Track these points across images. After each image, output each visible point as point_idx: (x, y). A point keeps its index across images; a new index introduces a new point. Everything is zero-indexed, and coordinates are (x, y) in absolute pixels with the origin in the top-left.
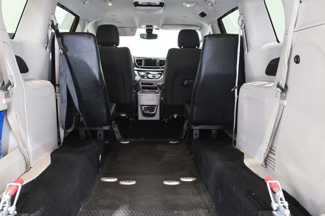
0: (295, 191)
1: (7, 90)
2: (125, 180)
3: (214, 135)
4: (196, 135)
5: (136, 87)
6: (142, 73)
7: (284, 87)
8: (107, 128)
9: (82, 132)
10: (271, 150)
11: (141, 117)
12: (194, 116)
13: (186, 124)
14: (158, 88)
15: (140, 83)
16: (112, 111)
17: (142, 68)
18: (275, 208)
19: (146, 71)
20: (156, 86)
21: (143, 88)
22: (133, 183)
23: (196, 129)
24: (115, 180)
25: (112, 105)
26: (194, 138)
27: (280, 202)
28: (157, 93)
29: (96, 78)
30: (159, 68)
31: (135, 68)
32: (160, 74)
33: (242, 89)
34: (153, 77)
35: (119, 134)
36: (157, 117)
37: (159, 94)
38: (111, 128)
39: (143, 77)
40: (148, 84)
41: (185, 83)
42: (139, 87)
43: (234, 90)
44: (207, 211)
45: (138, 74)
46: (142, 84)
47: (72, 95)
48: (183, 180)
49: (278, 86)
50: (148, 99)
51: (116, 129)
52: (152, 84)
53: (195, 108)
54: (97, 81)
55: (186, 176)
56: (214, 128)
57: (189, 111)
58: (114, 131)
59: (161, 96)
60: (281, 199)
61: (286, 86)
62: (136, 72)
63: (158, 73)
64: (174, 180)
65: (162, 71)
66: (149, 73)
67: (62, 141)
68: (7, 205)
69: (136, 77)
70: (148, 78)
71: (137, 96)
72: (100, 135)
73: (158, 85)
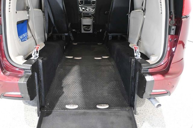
0: (146, 53)
1: (29, 11)
2: (77, 57)
3: (119, 38)
4: (110, 38)
5: (80, 15)
6: (83, 8)
7: (144, 10)
8: (66, 34)
9: (55, 37)
10: (140, 39)
11: (83, 31)
12: (109, 29)
13: (105, 33)
14: (92, 16)
15: (82, 14)
16: (69, 26)
17: (83, 5)
18: (135, 55)
19: (85, 7)
20: (91, 15)
21: (84, 16)
22: (80, 58)
23: (110, 35)
24: (72, 57)
25: (69, 23)
26: (109, 39)
27: (137, 53)
28: (91, 18)
29: (61, 9)
30: (92, 5)
31: (80, 5)
32: (92, 8)
33: (131, 14)
34: (89, 10)
35: (73, 38)
36: (91, 32)
37: (92, 19)
38: (69, 34)
39: (83, 10)
40: (86, 14)
41: (106, 13)
42: (82, 16)
43: (128, 15)
44: (113, 67)
45: (81, 8)
46: (83, 14)
47: (51, 17)
48: (103, 57)
49: (142, 10)
50: (86, 21)
51: (71, 35)
52: (88, 14)
53: (110, 24)
54: (62, 10)
55: (105, 56)
56: (119, 35)
57: (107, 26)
58: (70, 36)
59: (93, 20)
60: (138, 52)
61: (145, 9)
62: (80, 7)
63: (91, 8)
64: (99, 57)
65: (94, 7)
66: (87, 8)
67: (46, 40)
68: (36, 53)
69: (80, 10)
70: (86, 11)
71: (81, 20)
72: (64, 38)
73: (92, 14)
